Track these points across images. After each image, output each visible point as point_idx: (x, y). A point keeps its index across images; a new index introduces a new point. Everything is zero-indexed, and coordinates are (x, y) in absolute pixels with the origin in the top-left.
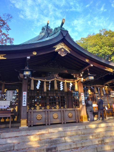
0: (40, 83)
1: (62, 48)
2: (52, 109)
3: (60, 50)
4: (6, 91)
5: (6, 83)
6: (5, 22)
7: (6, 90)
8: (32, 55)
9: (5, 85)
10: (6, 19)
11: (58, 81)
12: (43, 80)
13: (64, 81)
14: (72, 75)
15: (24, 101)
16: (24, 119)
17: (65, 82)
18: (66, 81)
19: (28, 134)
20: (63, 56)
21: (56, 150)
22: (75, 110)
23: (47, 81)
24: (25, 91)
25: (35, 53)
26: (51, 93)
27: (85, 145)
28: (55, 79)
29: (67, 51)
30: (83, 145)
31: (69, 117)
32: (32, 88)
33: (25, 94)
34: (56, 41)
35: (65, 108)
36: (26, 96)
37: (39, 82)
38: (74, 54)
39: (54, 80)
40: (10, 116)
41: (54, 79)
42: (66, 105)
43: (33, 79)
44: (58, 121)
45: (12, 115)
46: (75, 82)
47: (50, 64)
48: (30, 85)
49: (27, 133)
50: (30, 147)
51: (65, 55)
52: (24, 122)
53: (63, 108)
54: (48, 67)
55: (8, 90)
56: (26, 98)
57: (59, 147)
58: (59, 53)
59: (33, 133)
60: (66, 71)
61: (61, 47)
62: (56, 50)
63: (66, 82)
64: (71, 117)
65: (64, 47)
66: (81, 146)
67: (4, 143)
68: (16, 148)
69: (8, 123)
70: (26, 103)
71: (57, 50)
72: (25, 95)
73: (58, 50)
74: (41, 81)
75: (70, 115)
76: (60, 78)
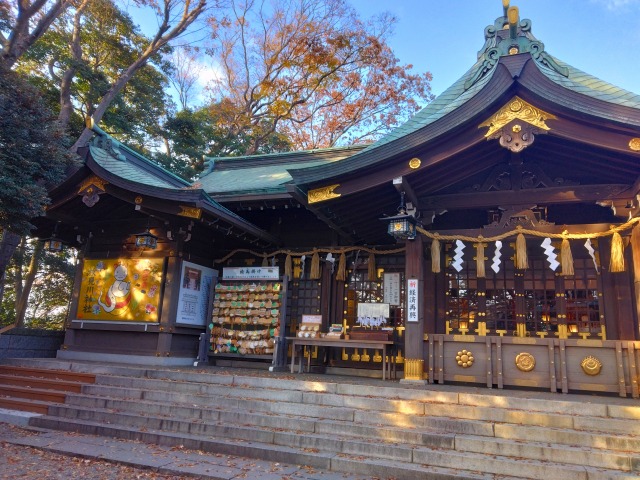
0: (463, 250)
1: (517, 121)
2: (539, 336)
3: (507, 129)
4: (382, 274)
5: (378, 252)
6: (380, 41)
7: (381, 271)
8: (406, 172)
9: (376, 256)
10: (379, 32)
11: (531, 235)
12: (473, 239)
13: (559, 236)
14: (603, 204)
15: (413, 307)
16: (414, 358)
17: (561, 239)
18: (565, 235)
19: (401, 395)
20: (517, 149)
21: (453, 446)
22: (614, 349)
23: (486, 239)
24: (413, 277)
25: (415, 164)
26: (533, 280)
27: (555, 458)
28: (520, 229)
29: (538, 129)
30: (548, 456)
31: (587, 373)
32: (436, 268)
33: (413, 285)
34: (481, 107)
35: (600, 338)
36: (416, 293)
37: (460, 246)
38: (571, 133)
39: (517, 235)
40: (381, 347)
41: (513, 233)
42: (603, 328)
43: (436, 237)
44: (535, 381)
45: (388, 346)
46: (611, 236)
47: (501, 177)
48: (427, 257)
49: (397, 392)
50: (390, 423)
51: (526, 144)
52: (413, 366)
53: (588, 338)
54: (493, 189)
55: (387, 271)
56: (416, 297)
57: (461, 440)
58: (501, 142)
59: (412, 397)
60: (570, 195)
61: (511, 116)
62: (488, 135)
63: (569, 239)
64: (595, 373)
65: (522, 116)
66: (538, 456)
67: (339, 403)
68: (358, 418)
69: (378, 366)
70: (417, 314)
71: (495, 134)
72: (413, 288)
73: (499, 131)
74: (464, 242)
75: (591, 365)
76: (542, 224)
